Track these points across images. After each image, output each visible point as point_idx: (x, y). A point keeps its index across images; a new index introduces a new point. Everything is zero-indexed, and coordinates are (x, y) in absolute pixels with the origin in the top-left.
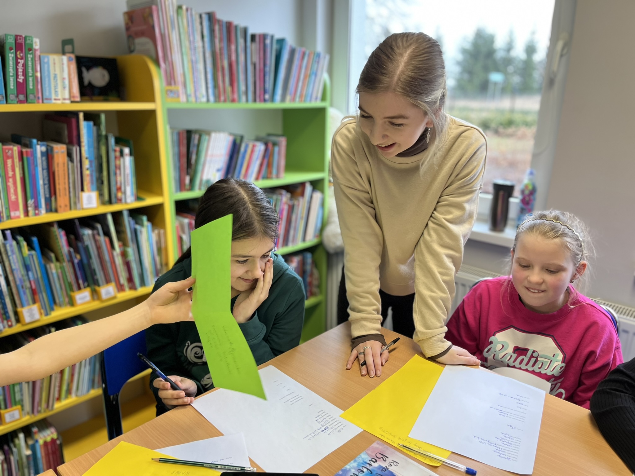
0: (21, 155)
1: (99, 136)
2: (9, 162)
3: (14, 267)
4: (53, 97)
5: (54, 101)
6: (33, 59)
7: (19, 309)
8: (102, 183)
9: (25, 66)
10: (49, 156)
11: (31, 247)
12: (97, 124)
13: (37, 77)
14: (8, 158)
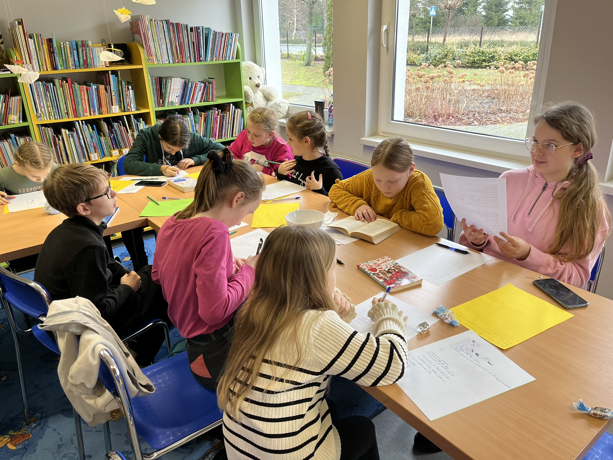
0: (87, 89)
1: (118, 81)
2: (82, 92)
3: (87, 136)
4: (98, 65)
5: (98, 67)
6: (89, 50)
7: (90, 154)
8: (121, 103)
9: (86, 53)
10: (98, 90)
11: (93, 129)
12: (117, 76)
13: (91, 57)
14: (82, 91)
